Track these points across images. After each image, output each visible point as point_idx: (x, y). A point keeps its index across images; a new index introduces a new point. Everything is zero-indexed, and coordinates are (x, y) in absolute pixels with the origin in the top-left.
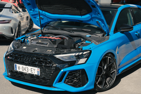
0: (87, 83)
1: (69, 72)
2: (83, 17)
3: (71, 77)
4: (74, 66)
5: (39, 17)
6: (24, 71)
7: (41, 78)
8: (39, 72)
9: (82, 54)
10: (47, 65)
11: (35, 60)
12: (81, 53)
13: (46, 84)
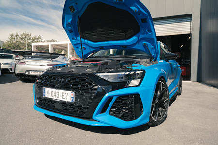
0: (141, 114)
1: (116, 97)
2: (128, 41)
3: (119, 105)
4: (124, 89)
5: (81, 47)
6: (54, 97)
7: (76, 107)
8: (73, 97)
9: (134, 74)
10: (85, 87)
11: (68, 81)
12: (132, 73)
13: (82, 115)
